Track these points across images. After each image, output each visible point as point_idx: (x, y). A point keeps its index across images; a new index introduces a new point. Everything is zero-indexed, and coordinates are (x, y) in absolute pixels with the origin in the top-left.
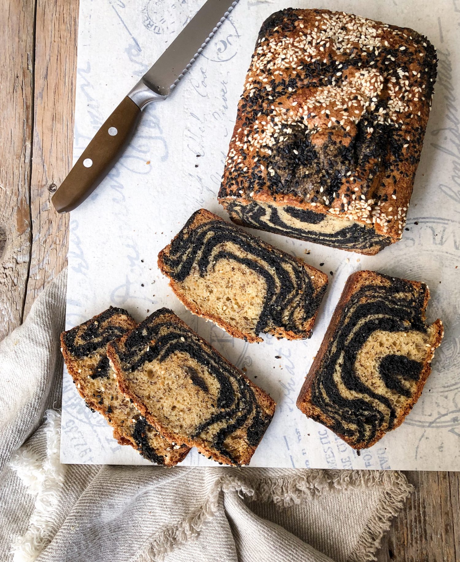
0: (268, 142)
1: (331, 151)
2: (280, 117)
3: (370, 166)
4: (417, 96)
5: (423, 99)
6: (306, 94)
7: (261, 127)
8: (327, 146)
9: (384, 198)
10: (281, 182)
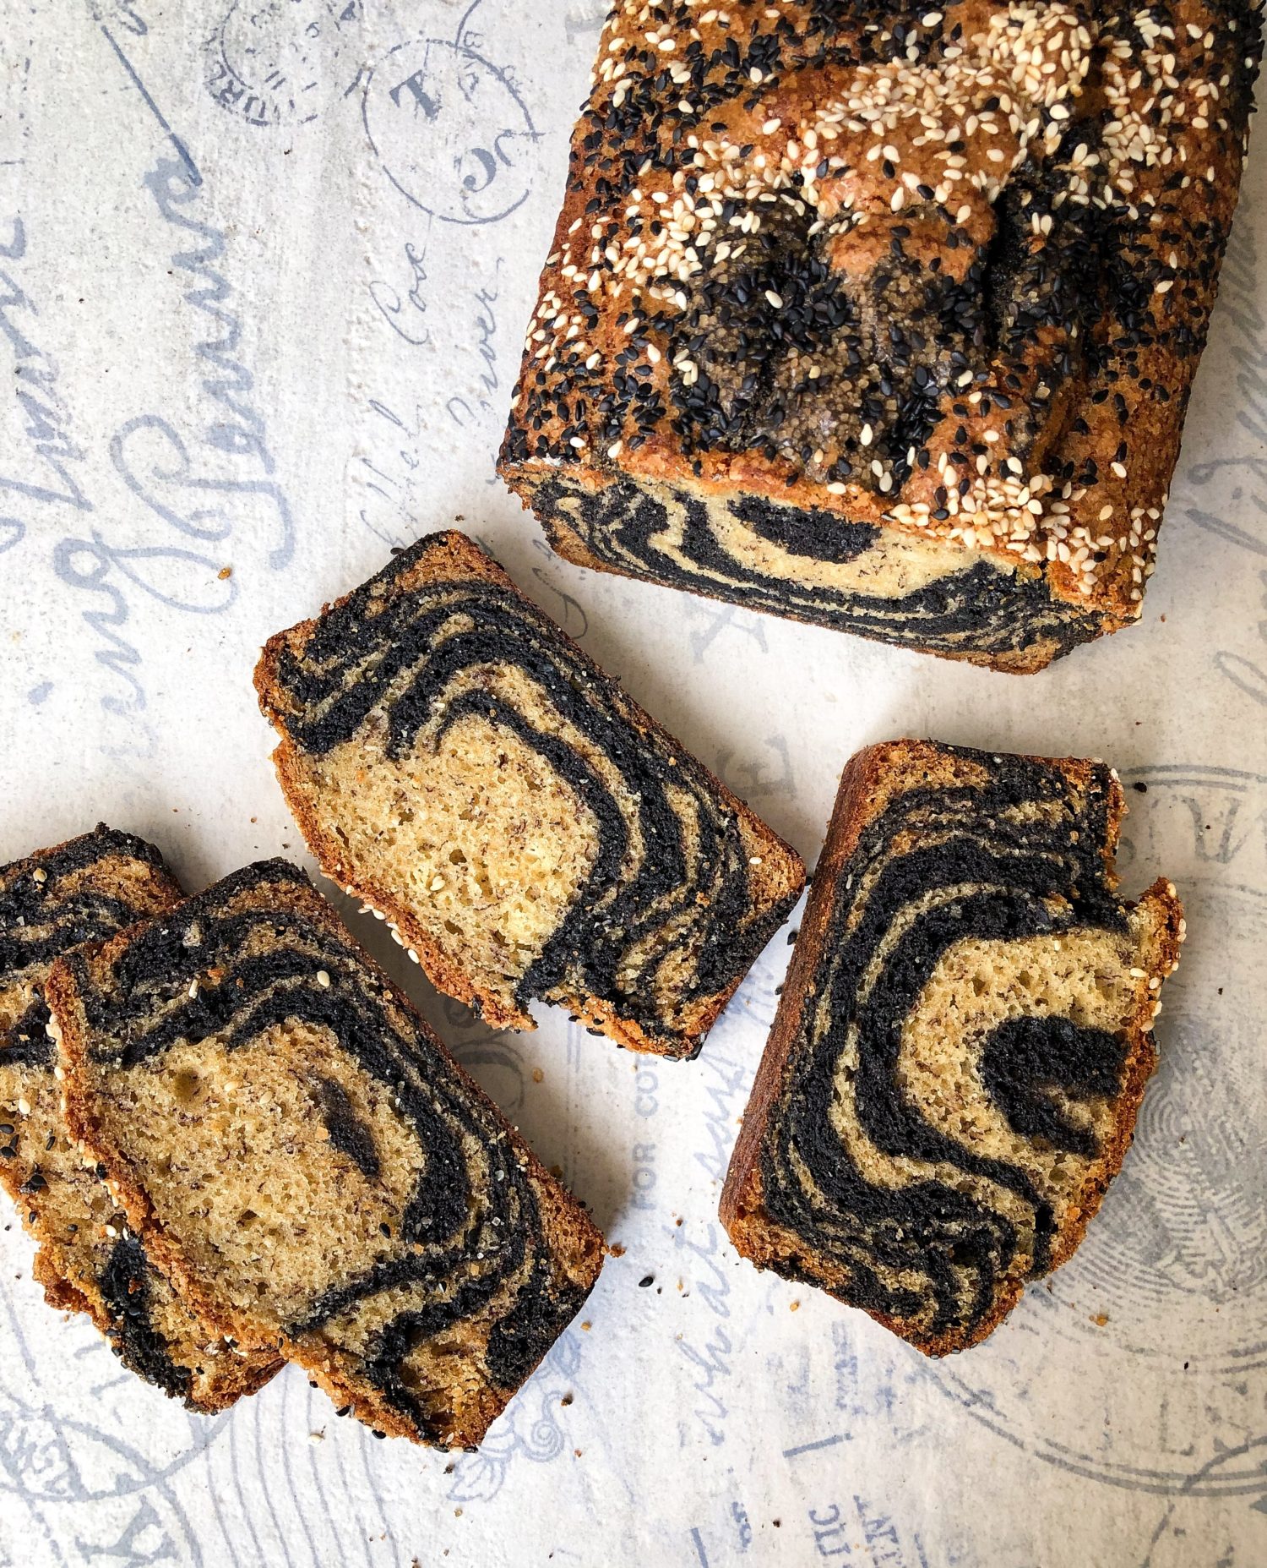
0: (674, 263)
1: (902, 295)
2: (720, 176)
3: (1041, 352)
4: (1203, 109)
5: (1224, 124)
6: (812, 90)
7: (651, 210)
8: (888, 278)
9: (1085, 471)
10: (719, 407)
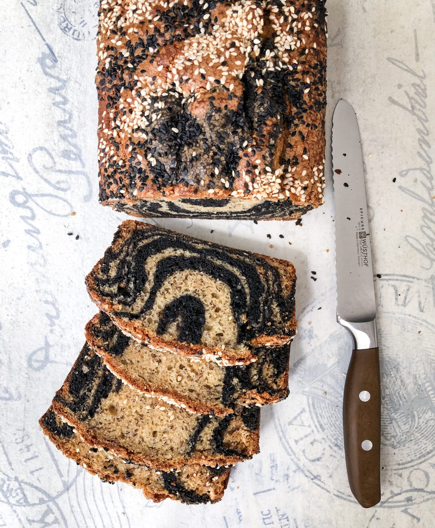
0: (140, 123)
1: (218, 121)
2: (147, 89)
3: (268, 128)
4: (308, 23)
5: (316, 25)
6: (171, 52)
7: (127, 105)
8: (211, 116)
9: (294, 161)
10: (166, 172)
